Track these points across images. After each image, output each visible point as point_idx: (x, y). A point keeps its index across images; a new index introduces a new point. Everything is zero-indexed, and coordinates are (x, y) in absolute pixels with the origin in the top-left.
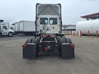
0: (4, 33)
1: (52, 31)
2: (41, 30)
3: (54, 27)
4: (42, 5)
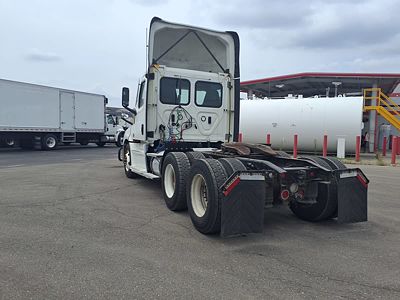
1: (205, 132)
3: (210, 115)
4: (170, 26)
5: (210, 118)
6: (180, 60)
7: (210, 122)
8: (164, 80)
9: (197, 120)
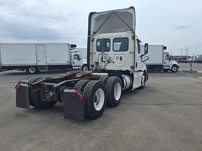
0: (75, 66)
1: (118, 65)
2: (97, 63)
4: (101, 14)
5: (121, 57)
6: (119, 28)
7: (121, 60)
8: (98, 40)
9: (114, 59)
